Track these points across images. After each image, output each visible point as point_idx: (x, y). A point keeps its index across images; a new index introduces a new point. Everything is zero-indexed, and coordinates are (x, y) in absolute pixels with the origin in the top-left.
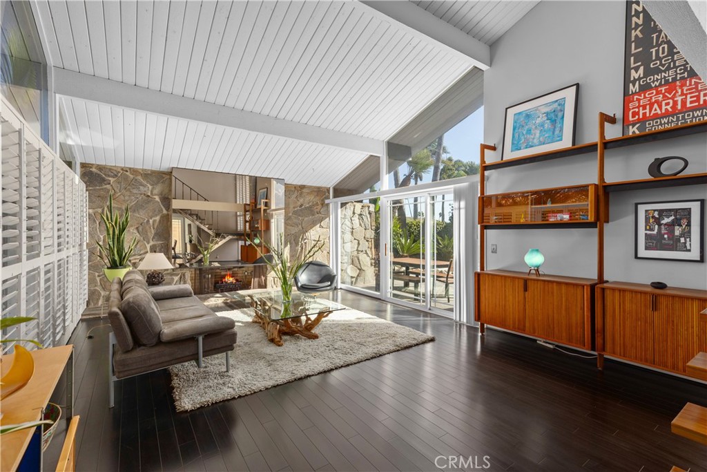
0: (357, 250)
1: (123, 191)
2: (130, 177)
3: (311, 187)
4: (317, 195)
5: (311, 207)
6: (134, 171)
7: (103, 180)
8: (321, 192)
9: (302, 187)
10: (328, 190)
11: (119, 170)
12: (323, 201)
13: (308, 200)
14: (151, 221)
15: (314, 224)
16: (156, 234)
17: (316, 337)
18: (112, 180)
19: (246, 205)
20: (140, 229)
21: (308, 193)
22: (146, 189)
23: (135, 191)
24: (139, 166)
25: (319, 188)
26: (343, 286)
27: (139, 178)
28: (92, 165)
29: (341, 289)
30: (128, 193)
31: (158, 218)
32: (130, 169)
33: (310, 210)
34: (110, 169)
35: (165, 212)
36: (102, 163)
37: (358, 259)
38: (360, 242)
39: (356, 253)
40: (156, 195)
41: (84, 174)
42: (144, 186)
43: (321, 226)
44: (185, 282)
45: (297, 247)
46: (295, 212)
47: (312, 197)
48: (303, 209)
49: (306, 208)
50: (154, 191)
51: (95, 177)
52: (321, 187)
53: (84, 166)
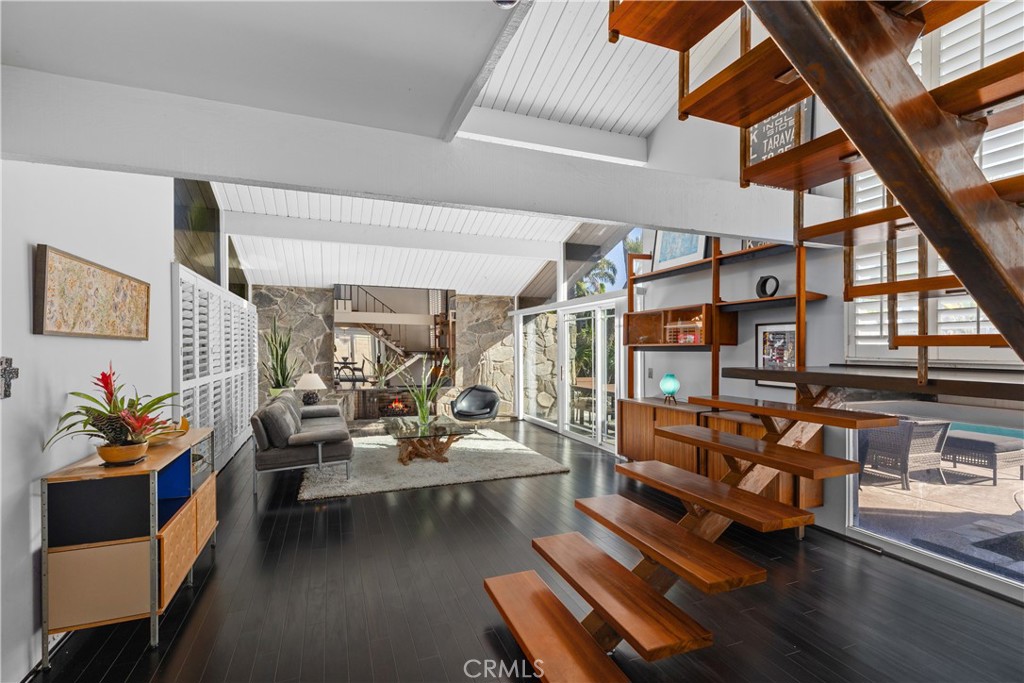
0: (551, 373)
1: (290, 311)
2: (296, 296)
3: (490, 297)
4: (498, 307)
5: (489, 321)
6: (299, 290)
7: (271, 300)
8: (502, 303)
9: (479, 298)
10: (512, 300)
11: (285, 290)
12: (505, 312)
13: (487, 313)
14: (315, 341)
15: (494, 341)
16: (319, 354)
17: (446, 460)
19: (436, 316)
20: (305, 348)
21: (486, 305)
22: (310, 308)
23: (299, 310)
24: (303, 285)
25: (500, 298)
26: (527, 417)
27: (304, 296)
28: (262, 286)
29: (523, 420)
30: (293, 313)
31: (321, 337)
32: (295, 288)
33: (489, 325)
34: (278, 290)
35: (328, 331)
36: (271, 284)
37: (553, 385)
38: (556, 363)
39: (549, 377)
40: (319, 313)
41: (255, 296)
42: (308, 304)
43: (503, 344)
44: (348, 405)
45: (473, 370)
46: (470, 328)
47: (491, 310)
48: (481, 324)
49: (484, 323)
50: (317, 309)
51: (264, 298)
52: (503, 297)
53: (256, 287)
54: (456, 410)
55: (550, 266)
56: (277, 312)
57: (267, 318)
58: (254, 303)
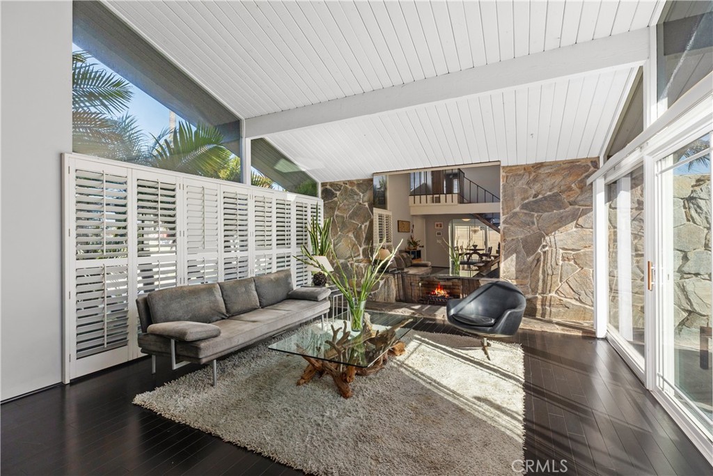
1: (345, 201)
2: (349, 188)
3: (556, 162)
4: (570, 175)
5: (555, 195)
6: (351, 183)
7: (333, 194)
8: (581, 171)
9: (539, 166)
10: (595, 162)
11: (342, 184)
12: (583, 181)
13: (546, 187)
14: (363, 226)
15: (562, 222)
16: (366, 239)
18: (338, 193)
20: (355, 233)
21: (549, 175)
22: (358, 197)
23: (351, 201)
24: (353, 178)
25: (572, 162)
26: (615, 336)
27: (355, 188)
28: (327, 183)
29: (605, 339)
30: (347, 203)
31: (367, 223)
32: (349, 181)
33: (555, 201)
34: (337, 184)
35: (373, 217)
36: (332, 180)
40: (365, 202)
41: (322, 192)
43: (577, 226)
44: (389, 287)
45: (530, 259)
46: (524, 207)
47: (557, 179)
48: (541, 200)
49: (545, 198)
50: (363, 198)
51: (328, 193)
52: (578, 161)
53: (323, 184)
56: (336, 203)
57: (329, 208)
58: (323, 198)
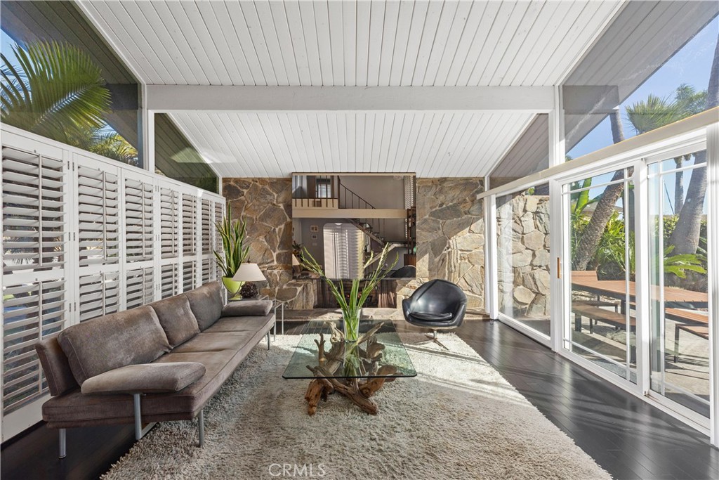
0: (531, 264)
1: (254, 201)
2: (260, 187)
3: (455, 178)
4: (465, 189)
5: (455, 206)
6: (262, 180)
7: (239, 192)
8: (472, 186)
9: (443, 180)
10: (482, 181)
11: (251, 181)
12: (474, 196)
13: (452, 197)
14: (277, 229)
15: (461, 227)
16: (281, 242)
17: (372, 411)
18: (245, 191)
20: (268, 237)
21: (451, 188)
22: (272, 198)
23: (263, 201)
24: (265, 176)
25: (467, 179)
26: (503, 317)
27: (267, 187)
28: (230, 178)
29: (498, 320)
30: (257, 203)
31: (282, 226)
32: (259, 179)
34: (244, 181)
35: (289, 220)
36: (237, 176)
37: (534, 278)
38: (537, 253)
39: (528, 269)
40: (280, 203)
41: (225, 189)
42: (271, 194)
43: (470, 231)
44: (307, 293)
45: (437, 259)
46: (432, 214)
47: (457, 193)
48: (445, 209)
49: (448, 208)
50: (277, 199)
51: (233, 189)
52: (471, 179)
53: (225, 180)
54: (408, 313)
55: (542, 119)
56: (243, 202)
57: (234, 209)
58: (224, 195)
